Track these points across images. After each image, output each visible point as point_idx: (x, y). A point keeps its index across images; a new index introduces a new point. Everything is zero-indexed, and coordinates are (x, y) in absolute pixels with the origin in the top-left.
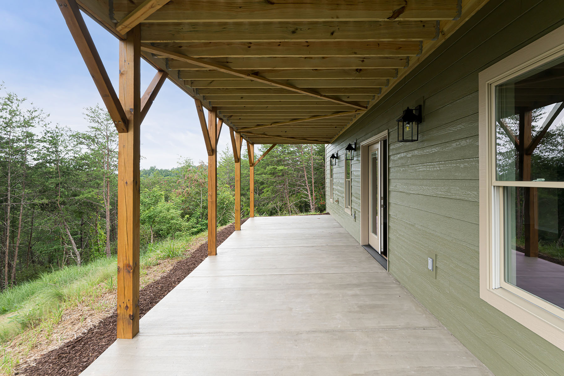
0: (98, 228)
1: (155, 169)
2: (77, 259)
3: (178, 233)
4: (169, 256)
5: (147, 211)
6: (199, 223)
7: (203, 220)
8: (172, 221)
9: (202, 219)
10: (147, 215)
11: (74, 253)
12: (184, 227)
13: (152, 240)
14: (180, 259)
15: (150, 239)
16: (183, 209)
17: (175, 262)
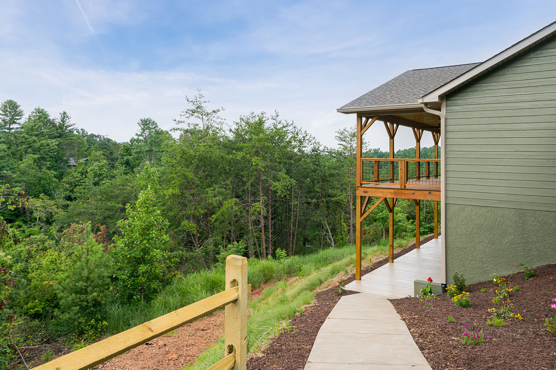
0: (342, 221)
1: (379, 151)
2: (332, 244)
3: (404, 233)
4: (399, 247)
5: (381, 214)
6: (423, 226)
7: (426, 224)
8: (400, 224)
9: (425, 222)
10: (381, 217)
11: (330, 239)
12: (409, 229)
13: (384, 236)
14: (404, 248)
15: (382, 235)
16: (409, 213)
17: (402, 249)
